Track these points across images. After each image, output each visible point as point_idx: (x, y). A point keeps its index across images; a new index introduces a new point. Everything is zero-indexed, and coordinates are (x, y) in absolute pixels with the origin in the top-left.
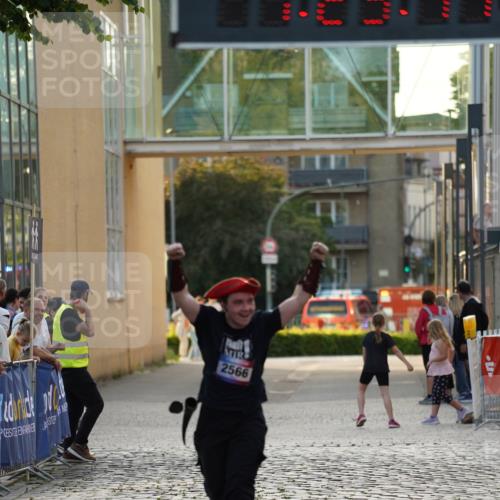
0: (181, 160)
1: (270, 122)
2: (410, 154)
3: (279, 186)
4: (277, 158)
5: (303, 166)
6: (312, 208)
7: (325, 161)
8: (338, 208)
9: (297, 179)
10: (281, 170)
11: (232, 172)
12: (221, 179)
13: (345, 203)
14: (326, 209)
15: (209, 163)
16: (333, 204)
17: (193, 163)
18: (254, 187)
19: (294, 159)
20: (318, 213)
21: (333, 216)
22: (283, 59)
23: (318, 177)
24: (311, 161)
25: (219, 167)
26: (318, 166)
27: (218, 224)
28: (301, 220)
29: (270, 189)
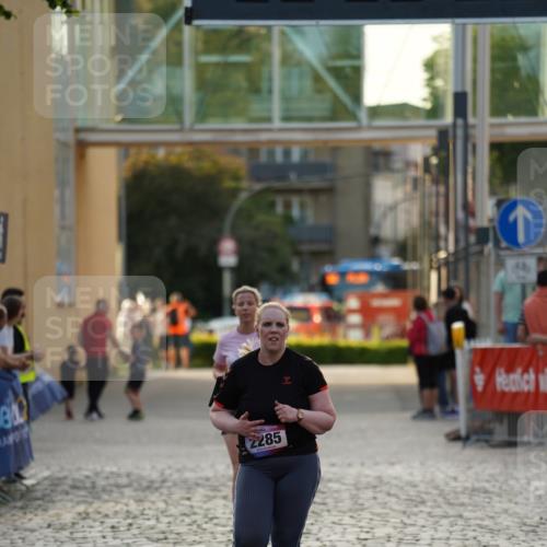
0: (133, 151)
1: (227, 110)
2: (377, 146)
3: (236, 178)
4: (235, 149)
5: (263, 158)
6: (272, 205)
7: (287, 153)
8: (302, 206)
9: (257, 172)
11: (189, 164)
12: (176, 172)
13: (308, 200)
14: (288, 206)
15: (161, 153)
16: (295, 201)
17: (144, 155)
18: (212, 180)
19: (253, 150)
20: (280, 209)
21: (295, 212)
23: (280, 171)
24: (271, 153)
25: (173, 160)
26: (279, 158)
27: (173, 221)
28: (261, 218)
29: (228, 184)
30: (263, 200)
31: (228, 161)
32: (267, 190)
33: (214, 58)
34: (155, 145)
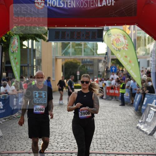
1: (78, 54)
2: (100, 59)
3: (80, 63)
4: (79, 59)
5: (84, 60)
6: (85, 67)
7: (87, 60)
8: (89, 67)
9: (82, 62)
10: (80, 61)
11: (73, 61)
12: (71, 63)
13: (90, 66)
14: (87, 67)
15: (69, 60)
17: (67, 61)
18: (76, 63)
19: (82, 59)
20: (86, 67)
21: (88, 68)
22: (80, 45)
23: (86, 62)
24: (85, 60)
25: (71, 61)
26: (86, 60)
27: (71, 69)
28: (83, 69)
29: (78, 64)
30: (83, 66)
31: (78, 61)
32: (84, 65)
33: (77, 47)
34: (69, 59)
